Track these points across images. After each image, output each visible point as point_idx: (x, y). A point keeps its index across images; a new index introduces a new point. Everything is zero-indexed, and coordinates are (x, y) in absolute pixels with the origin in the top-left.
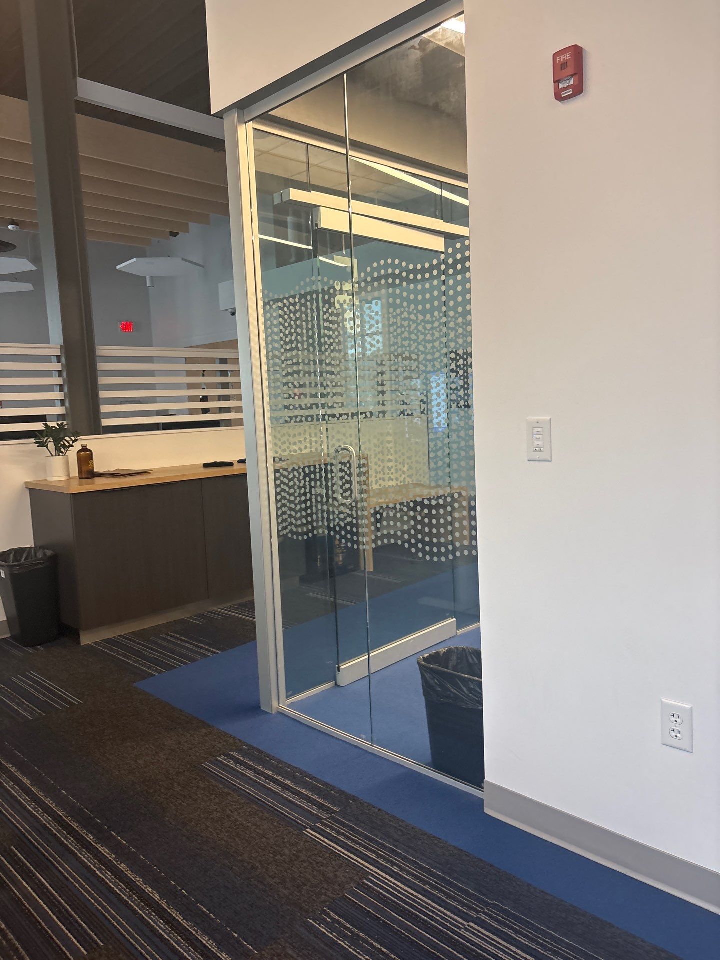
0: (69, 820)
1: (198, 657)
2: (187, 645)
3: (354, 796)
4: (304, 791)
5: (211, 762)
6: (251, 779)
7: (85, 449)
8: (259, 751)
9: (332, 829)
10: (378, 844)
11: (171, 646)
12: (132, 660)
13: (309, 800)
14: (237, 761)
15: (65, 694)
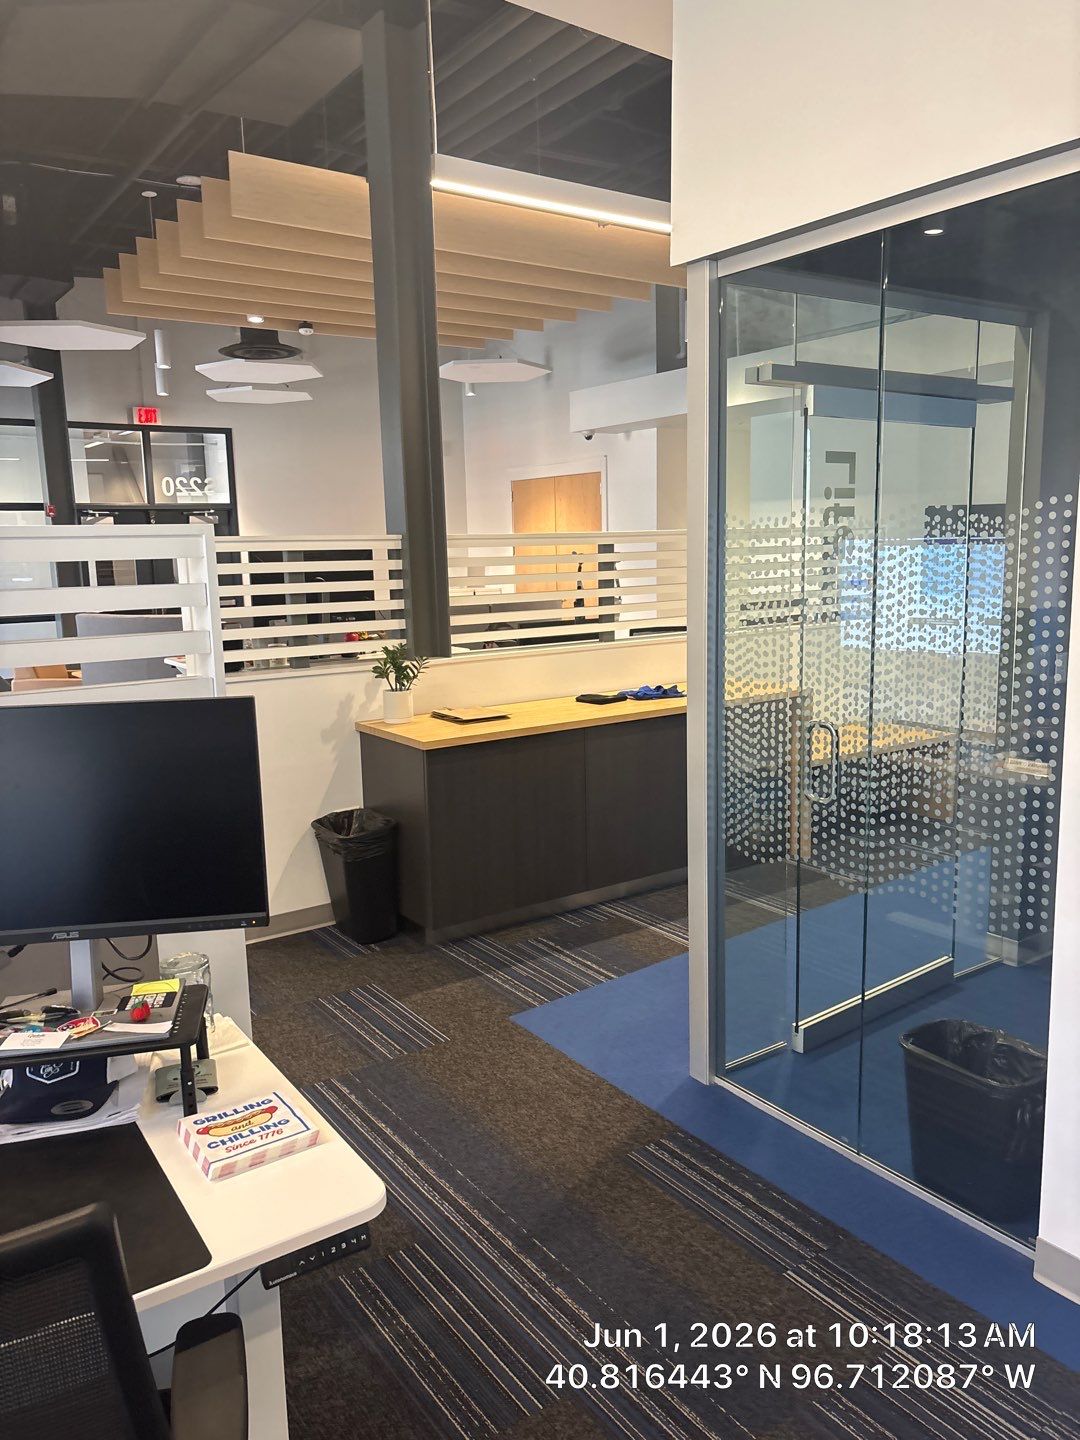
0: (475, 1213)
3: (843, 1230)
4: (772, 1212)
5: (638, 1152)
6: (698, 1184)
8: (699, 1141)
9: (823, 1276)
10: (890, 1307)
11: (548, 961)
13: (783, 1227)
14: (672, 1153)
15: (423, 1023)
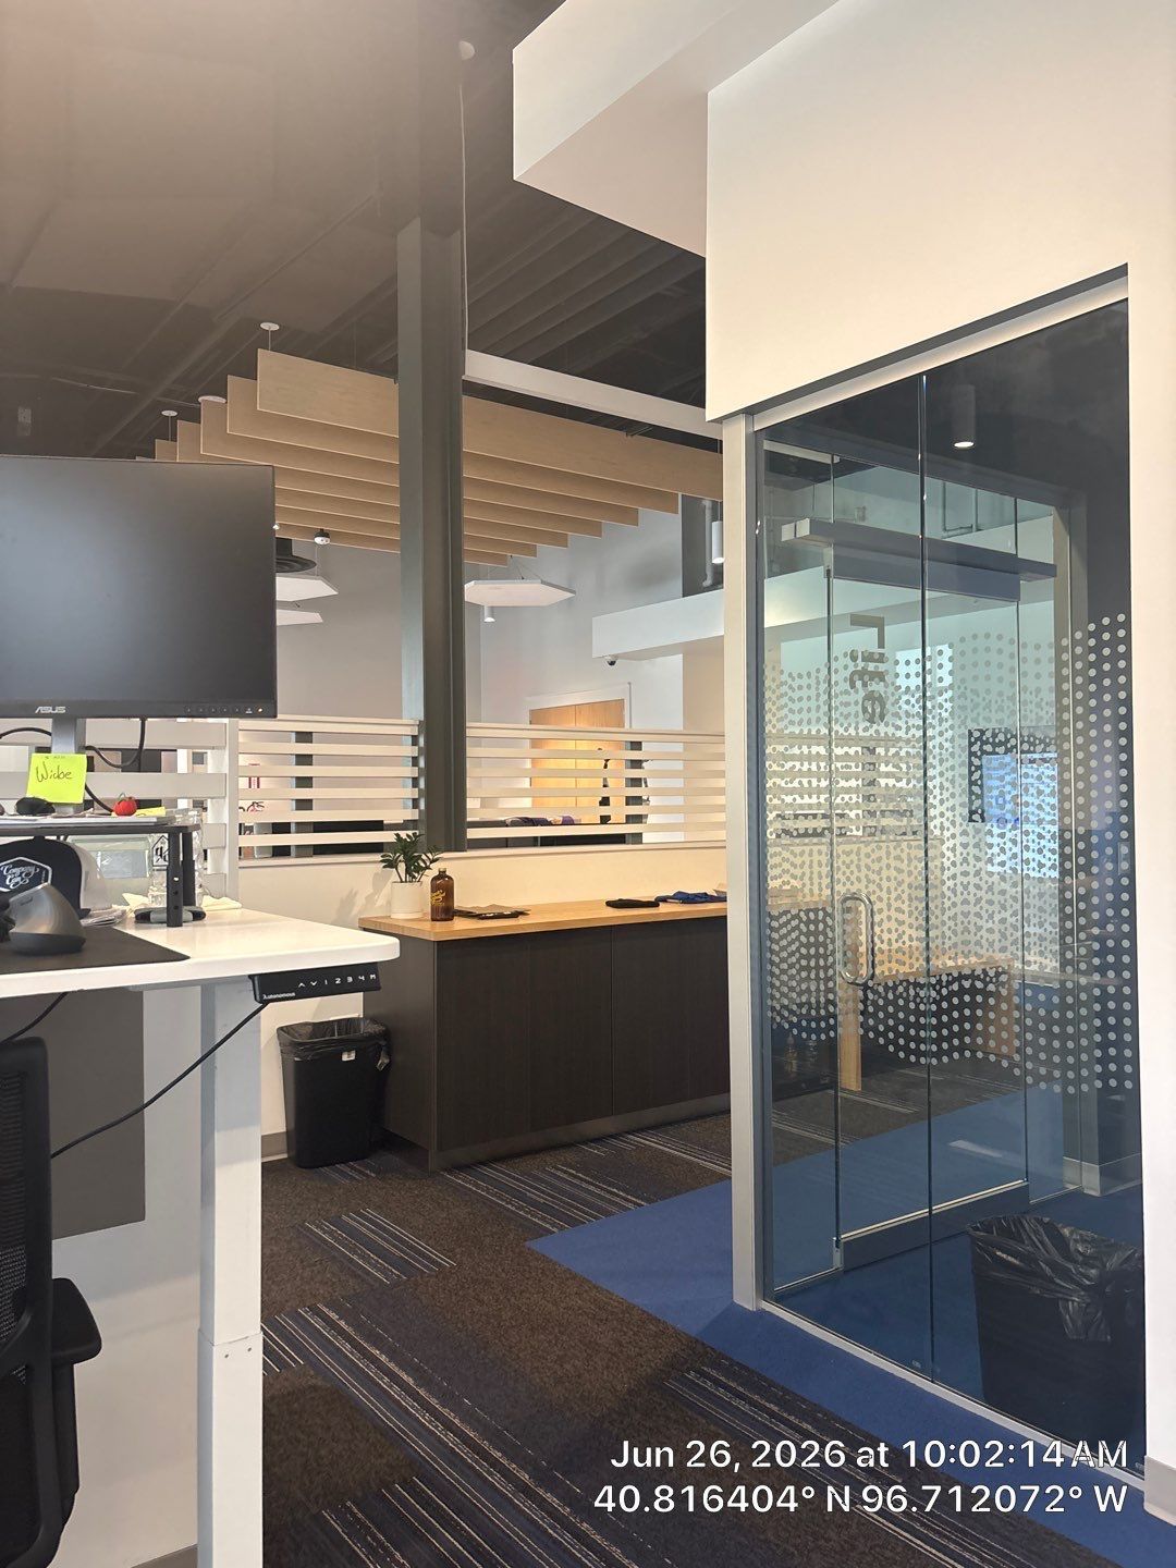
0: (486, 1444)
1: (614, 1209)
2: (592, 1188)
5: (675, 1379)
6: (747, 1413)
7: (442, 875)
8: (747, 1369)
11: (567, 1187)
12: (513, 1205)
14: (718, 1384)
15: (425, 1248)
